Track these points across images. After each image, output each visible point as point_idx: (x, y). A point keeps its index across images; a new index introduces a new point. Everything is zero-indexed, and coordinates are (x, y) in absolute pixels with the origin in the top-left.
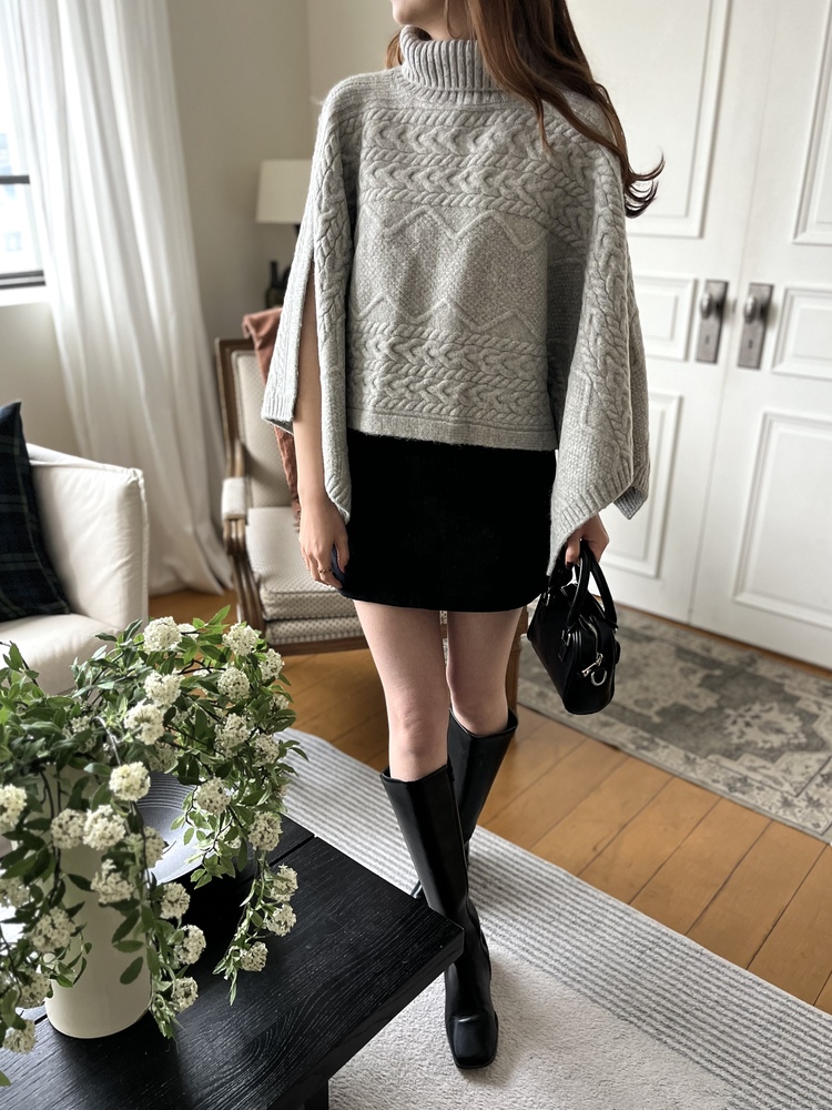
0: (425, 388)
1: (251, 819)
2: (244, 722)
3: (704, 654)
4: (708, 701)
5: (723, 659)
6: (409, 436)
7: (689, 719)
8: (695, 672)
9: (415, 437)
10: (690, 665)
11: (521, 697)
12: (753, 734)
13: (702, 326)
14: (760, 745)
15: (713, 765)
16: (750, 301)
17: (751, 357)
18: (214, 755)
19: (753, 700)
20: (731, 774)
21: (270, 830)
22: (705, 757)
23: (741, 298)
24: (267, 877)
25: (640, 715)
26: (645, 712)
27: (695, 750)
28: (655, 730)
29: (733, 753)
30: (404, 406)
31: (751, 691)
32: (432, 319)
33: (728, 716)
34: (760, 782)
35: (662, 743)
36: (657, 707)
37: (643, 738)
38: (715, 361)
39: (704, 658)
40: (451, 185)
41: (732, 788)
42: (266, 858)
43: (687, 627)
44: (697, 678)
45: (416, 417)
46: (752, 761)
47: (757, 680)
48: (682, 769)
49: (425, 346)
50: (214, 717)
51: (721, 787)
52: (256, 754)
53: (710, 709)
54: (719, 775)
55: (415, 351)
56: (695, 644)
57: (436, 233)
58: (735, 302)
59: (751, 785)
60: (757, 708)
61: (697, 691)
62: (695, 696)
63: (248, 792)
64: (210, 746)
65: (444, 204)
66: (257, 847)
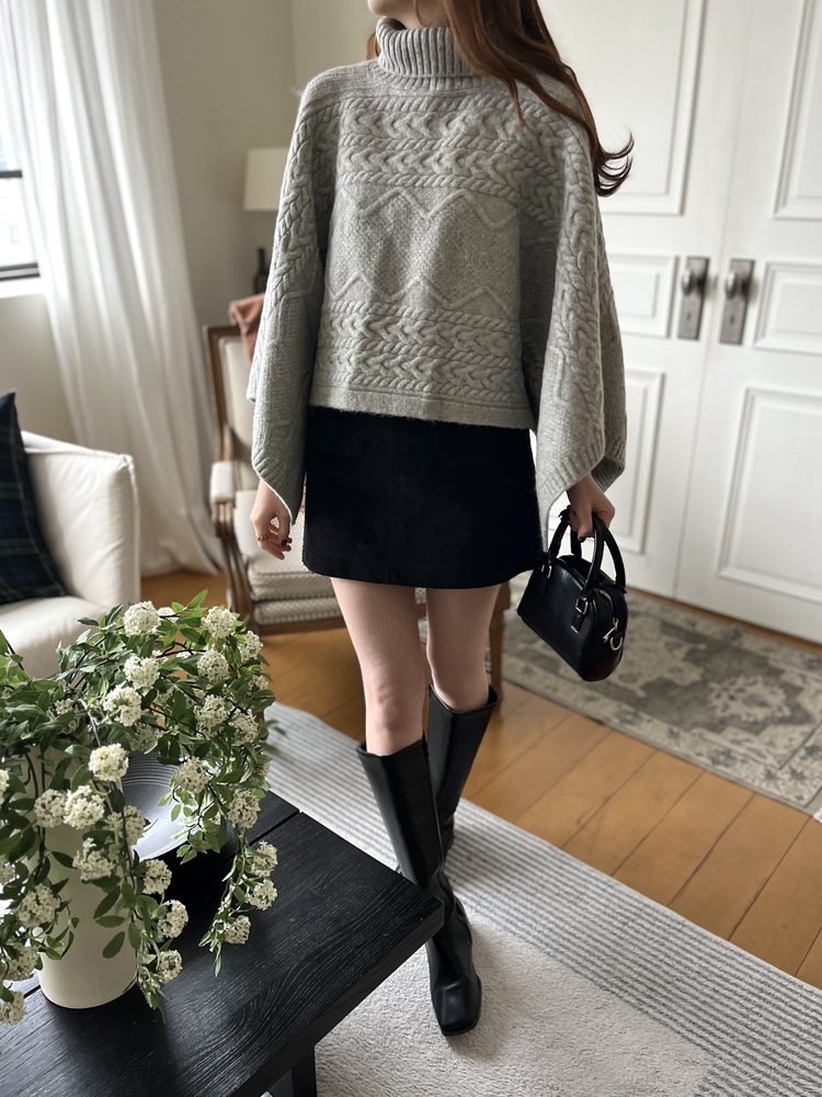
0: (400, 365)
1: (230, 797)
2: (222, 703)
3: (689, 628)
4: (693, 675)
5: (708, 632)
6: (384, 411)
7: (674, 693)
8: (679, 646)
9: (389, 413)
10: (674, 639)
11: (506, 672)
12: (737, 708)
13: (683, 304)
14: (744, 718)
15: (696, 739)
16: (731, 277)
17: (733, 333)
18: (195, 736)
19: (737, 674)
20: (714, 747)
21: (249, 808)
22: (689, 730)
23: (722, 275)
24: (247, 853)
25: (624, 689)
26: (630, 686)
27: (679, 723)
28: (639, 705)
29: (717, 726)
30: (379, 382)
31: (735, 665)
32: (407, 298)
33: (712, 690)
34: (744, 755)
35: (646, 717)
36: (641, 682)
37: (627, 712)
38: (697, 337)
39: (688, 633)
40: (424, 166)
41: (715, 761)
42: (245, 835)
43: (673, 602)
44: (681, 653)
45: (390, 393)
46: (735, 734)
47: (742, 654)
48: (665, 743)
49: (399, 324)
50: (194, 698)
51: (704, 760)
52: (235, 734)
53: (694, 684)
54: (703, 748)
55: (390, 329)
56: (680, 618)
57: (409, 213)
58: (717, 279)
59: (734, 759)
60: (741, 682)
61: (682, 665)
62: (680, 670)
63: (229, 770)
64: (193, 724)
65: (417, 184)
66: (237, 825)
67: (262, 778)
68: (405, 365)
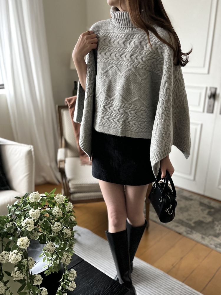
0: (113, 119)
1: (62, 255)
2: (60, 225)
6: (108, 133)
9: (110, 134)
18: (51, 235)
21: (68, 258)
24: (67, 273)
30: (107, 124)
32: (115, 99)
40: (121, 58)
42: (66, 267)
45: (110, 128)
49: (113, 107)
50: (51, 223)
52: (64, 234)
55: (110, 108)
57: (116, 73)
63: (62, 246)
64: (50, 231)
65: (119, 64)
66: (64, 263)
67: (72, 249)
68: (114, 120)
